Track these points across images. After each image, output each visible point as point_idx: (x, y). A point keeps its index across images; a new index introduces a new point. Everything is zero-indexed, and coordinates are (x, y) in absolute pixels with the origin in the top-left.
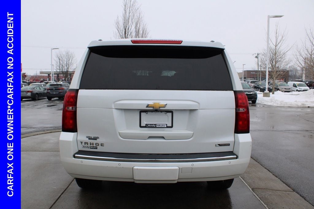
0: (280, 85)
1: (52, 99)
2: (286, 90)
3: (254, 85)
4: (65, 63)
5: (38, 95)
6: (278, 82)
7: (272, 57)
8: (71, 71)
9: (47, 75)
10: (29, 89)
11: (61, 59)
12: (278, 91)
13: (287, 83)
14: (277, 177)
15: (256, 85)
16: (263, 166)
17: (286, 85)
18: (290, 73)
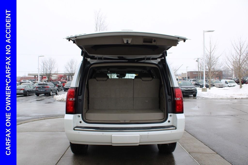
0: (215, 82)
1: (40, 95)
2: (219, 86)
3: (195, 83)
4: (49, 67)
5: (29, 92)
6: (213, 80)
7: (208, 61)
8: (53, 73)
9: (34, 76)
10: (22, 87)
11: (45, 64)
12: (214, 87)
13: (221, 81)
14: (206, 146)
15: (197, 83)
16: (198, 139)
17: (220, 82)
18: (224, 73)
